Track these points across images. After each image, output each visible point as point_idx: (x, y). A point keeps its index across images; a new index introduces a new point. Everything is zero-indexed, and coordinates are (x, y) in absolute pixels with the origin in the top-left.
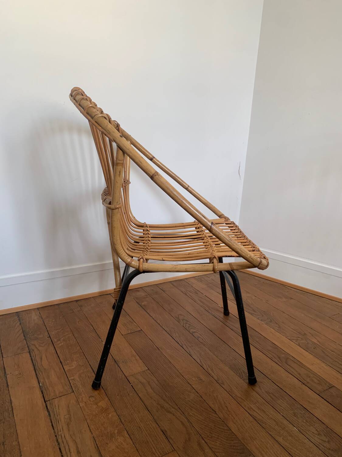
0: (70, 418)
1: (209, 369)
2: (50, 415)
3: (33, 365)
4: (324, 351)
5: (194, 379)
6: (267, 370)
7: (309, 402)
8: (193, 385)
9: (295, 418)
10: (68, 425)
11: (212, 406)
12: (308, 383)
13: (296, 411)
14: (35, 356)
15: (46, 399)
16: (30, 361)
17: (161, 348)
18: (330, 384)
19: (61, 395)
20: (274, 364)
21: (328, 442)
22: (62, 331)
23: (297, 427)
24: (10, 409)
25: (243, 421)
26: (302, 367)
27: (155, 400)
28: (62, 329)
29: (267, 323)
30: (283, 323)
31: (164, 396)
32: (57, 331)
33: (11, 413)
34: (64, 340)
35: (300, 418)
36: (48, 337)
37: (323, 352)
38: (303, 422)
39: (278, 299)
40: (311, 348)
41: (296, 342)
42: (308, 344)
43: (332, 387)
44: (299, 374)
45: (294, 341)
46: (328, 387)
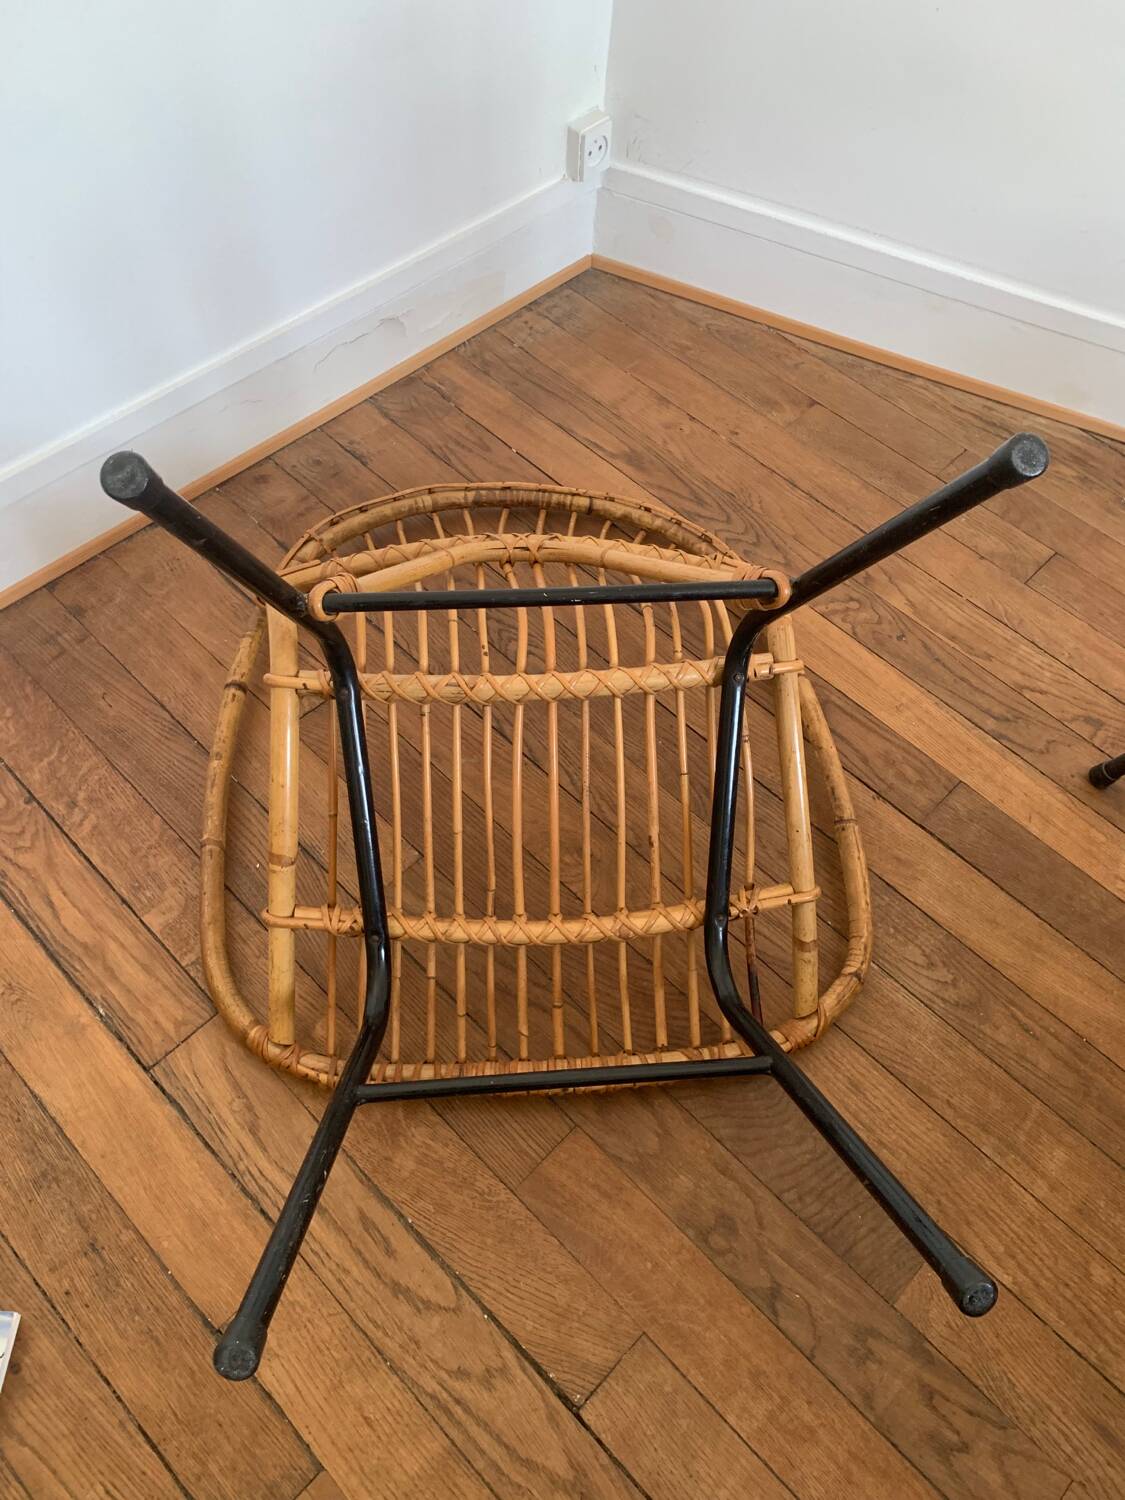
0: (250, 1108)
2: (181, 1111)
3: (36, 937)
4: (928, 642)
7: (898, 859)
10: (253, 1130)
11: (641, 946)
12: (891, 787)
14: (25, 899)
15: (148, 1061)
16: (15, 924)
18: (950, 777)
19: (185, 1031)
21: (954, 983)
24: (52, 1130)
26: (870, 729)
28: (62, 748)
29: (745, 552)
30: (795, 538)
32: (46, 760)
33: (60, 1140)
34: (90, 800)
36: (27, 803)
37: (925, 646)
38: (888, 934)
39: (769, 416)
40: (890, 637)
41: (844, 620)
42: (879, 622)
43: (955, 785)
44: (865, 760)
45: (837, 619)
46: (946, 788)
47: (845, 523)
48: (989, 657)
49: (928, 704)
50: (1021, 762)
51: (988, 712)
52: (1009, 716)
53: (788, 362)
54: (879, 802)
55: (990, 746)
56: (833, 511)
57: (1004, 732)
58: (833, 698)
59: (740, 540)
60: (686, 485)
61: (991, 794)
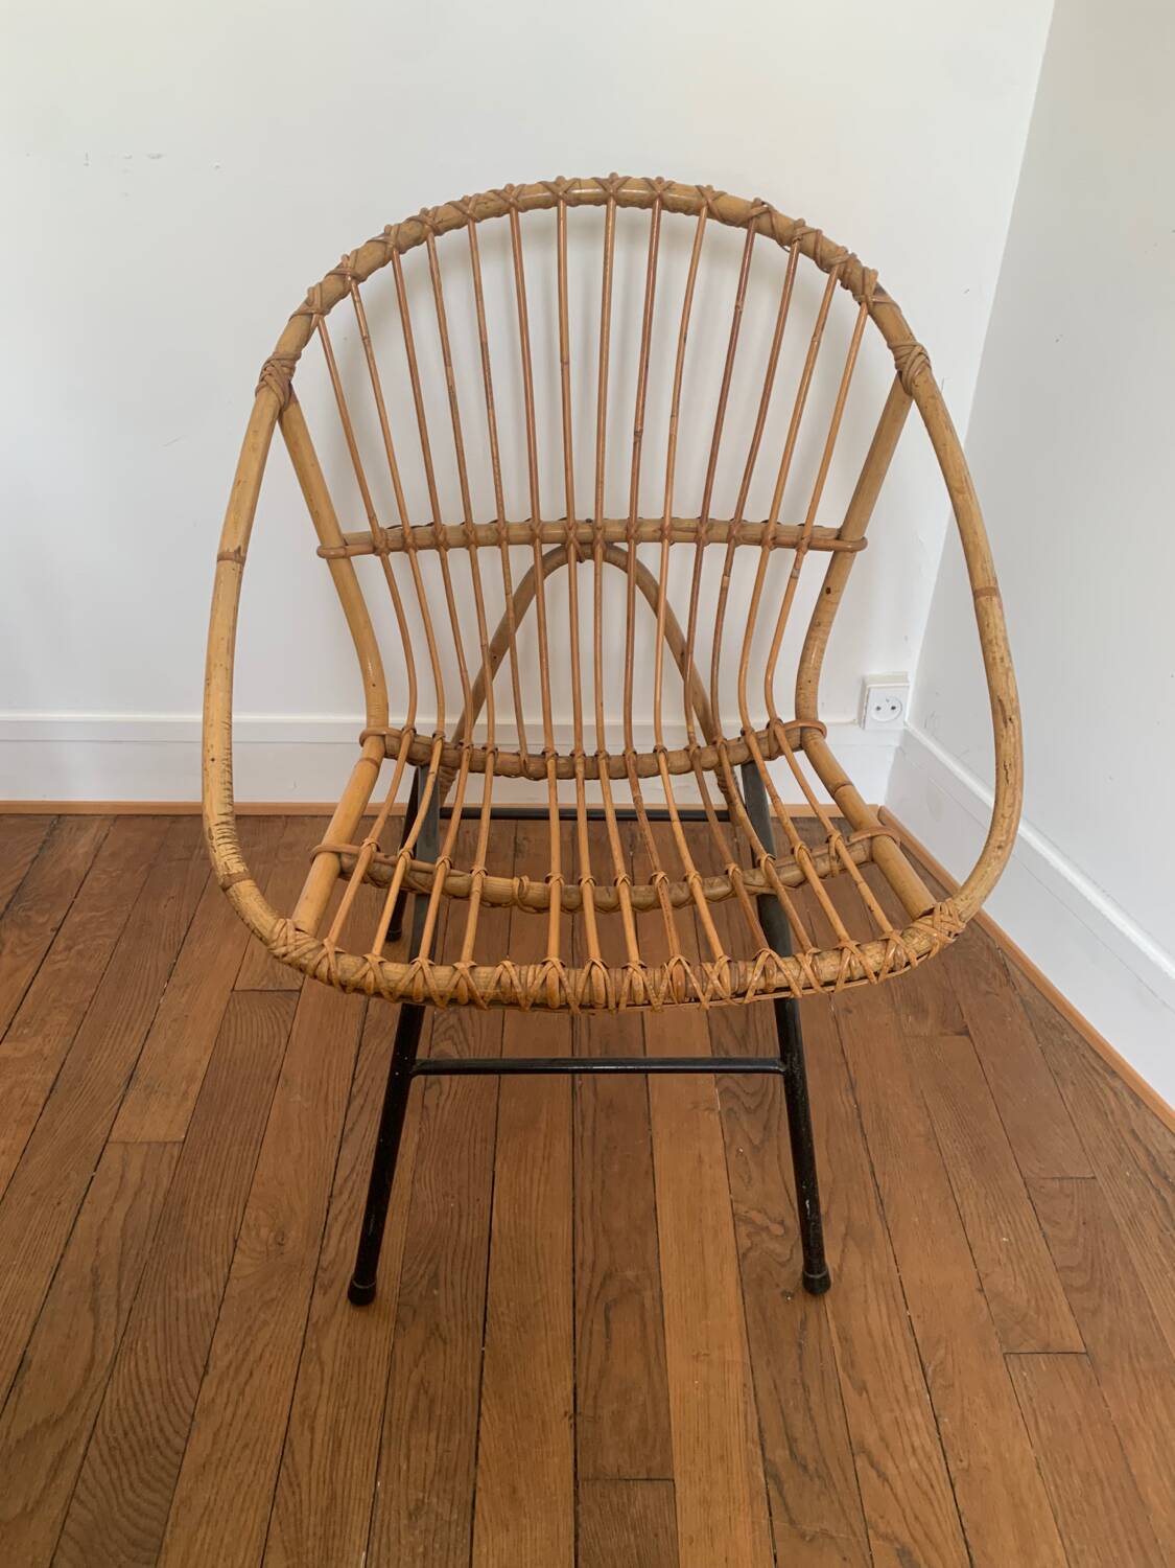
1: (341, 1219)
5: (264, 1232)
6: (512, 1304)
7: (514, 1491)
8: (243, 1252)
9: (404, 1521)
11: (218, 1347)
12: (596, 1419)
13: (435, 1500)
17: (287, 1081)
18: (667, 1464)
20: (561, 1292)
22: (101, 920)
23: (375, 1555)
25: (246, 1446)
26: (645, 1352)
27: (98, 1253)
28: (110, 913)
29: (731, 1112)
31: (133, 1252)
35: (417, 1532)
36: (52, 930)
38: (413, 1550)
39: (903, 1017)
40: (778, 1286)
41: (749, 1235)
42: (783, 1265)
43: (663, 1478)
44: (602, 1373)
45: (743, 1230)
46: (649, 1470)
47: (864, 1154)
48: (862, 1388)
49: (736, 1378)
50: (765, 1522)
51: (791, 1441)
52: (811, 1467)
53: (983, 986)
54: (567, 1422)
55: (750, 1473)
56: (864, 1135)
57: (784, 1475)
58: (648, 1294)
59: (738, 1098)
60: (747, 1021)
61: (688, 1521)
